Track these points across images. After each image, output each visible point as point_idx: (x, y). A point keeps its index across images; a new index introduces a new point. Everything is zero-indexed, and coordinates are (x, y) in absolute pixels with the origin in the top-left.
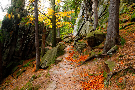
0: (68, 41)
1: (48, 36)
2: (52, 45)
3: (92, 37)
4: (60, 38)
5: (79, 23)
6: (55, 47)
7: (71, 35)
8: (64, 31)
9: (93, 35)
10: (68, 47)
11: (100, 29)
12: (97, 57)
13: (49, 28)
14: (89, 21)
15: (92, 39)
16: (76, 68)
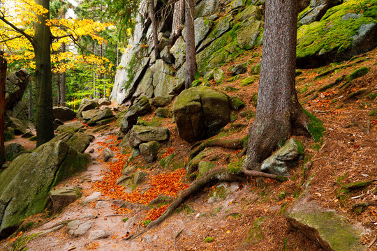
0: (95, 119)
1: (20, 99)
2: (35, 133)
3: (195, 105)
4: (65, 108)
5: (133, 63)
6: (48, 144)
7: (104, 99)
8: (80, 85)
9: (196, 100)
10: (99, 138)
11: (203, 84)
12: (223, 181)
13: (21, 71)
14: (164, 58)
15: (193, 114)
16: (147, 236)
